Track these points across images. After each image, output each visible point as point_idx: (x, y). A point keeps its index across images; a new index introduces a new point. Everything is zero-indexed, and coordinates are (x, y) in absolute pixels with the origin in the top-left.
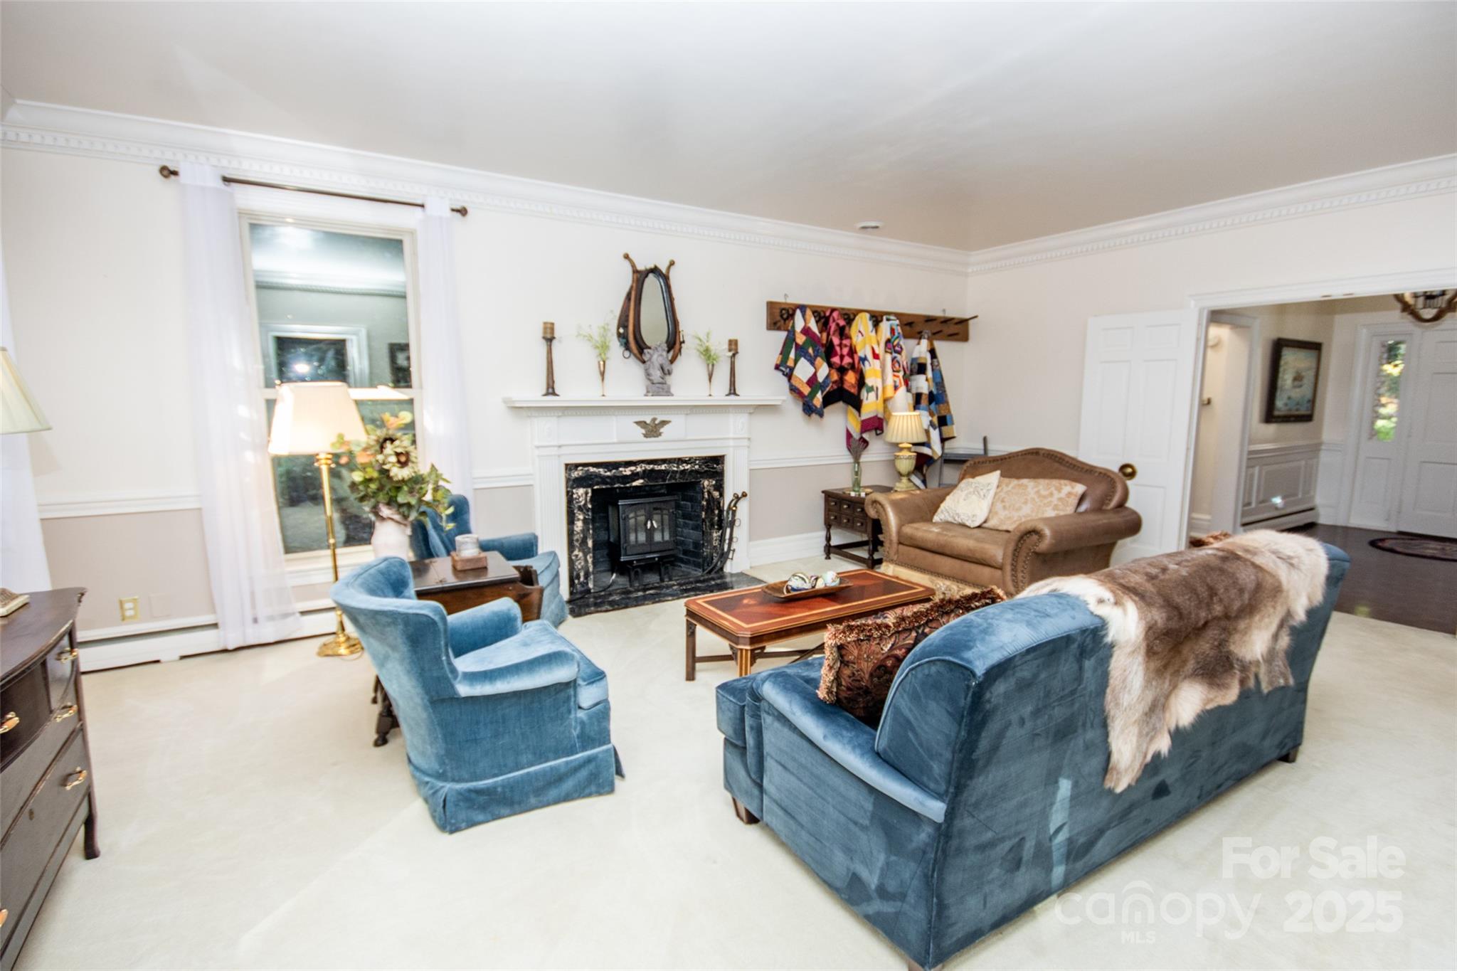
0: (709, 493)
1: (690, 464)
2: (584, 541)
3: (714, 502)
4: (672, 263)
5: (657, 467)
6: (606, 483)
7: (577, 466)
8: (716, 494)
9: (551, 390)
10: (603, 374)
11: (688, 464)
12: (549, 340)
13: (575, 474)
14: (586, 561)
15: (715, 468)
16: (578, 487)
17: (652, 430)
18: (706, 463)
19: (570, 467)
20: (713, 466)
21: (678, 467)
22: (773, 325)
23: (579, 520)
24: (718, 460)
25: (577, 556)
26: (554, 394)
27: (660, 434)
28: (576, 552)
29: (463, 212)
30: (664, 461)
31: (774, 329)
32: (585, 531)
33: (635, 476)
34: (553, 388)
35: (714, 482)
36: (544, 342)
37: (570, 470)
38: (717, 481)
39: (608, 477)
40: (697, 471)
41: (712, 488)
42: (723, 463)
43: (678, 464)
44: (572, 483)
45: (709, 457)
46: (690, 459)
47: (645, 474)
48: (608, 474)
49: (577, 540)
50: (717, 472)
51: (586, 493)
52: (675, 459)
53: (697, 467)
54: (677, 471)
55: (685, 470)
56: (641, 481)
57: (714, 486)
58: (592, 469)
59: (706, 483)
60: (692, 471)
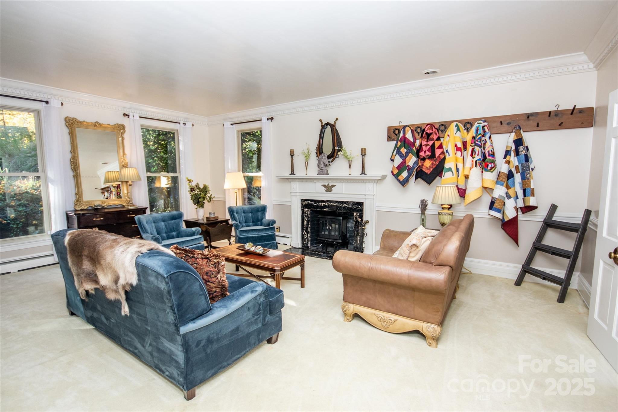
0: (356, 218)
1: (348, 204)
2: (307, 229)
3: (359, 224)
4: (337, 119)
5: (333, 204)
6: (315, 208)
7: (305, 200)
8: (360, 220)
9: (292, 173)
10: (306, 167)
11: (347, 204)
12: (292, 155)
13: (304, 203)
14: (308, 236)
15: (360, 208)
16: (306, 208)
17: (329, 188)
18: (355, 205)
19: (303, 200)
20: (358, 207)
21: (342, 205)
22: (390, 139)
23: (305, 220)
24: (361, 204)
25: (305, 233)
26: (294, 174)
27: (331, 191)
28: (304, 232)
29: (272, 119)
30: (337, 202)
31: (391, 141)
32: (308, 224)
33: (325, 207)
34: (293, 172)
35: (359, 214)
36: (290, 156)
37: (303, 202)
38: (360, 214)
39: (315, 205)
40: (351, 208)
41: (358, 217)
42: (363, 206)
43: (342, 204)
44: (304, 207)
45: (356, 202)
46: (348, 202)
47: (328, 206)
48: (315, 204)
49: (305, 228)
50: (360, 210)
51: (308, 211)
52: (341, 201)
53: (351, 206)
54: (342, 207)
55: (345, 207)
56: (327, 209)
57: (359, 216)
58: (310, 202)
59: (355, 214)
60: (348, 208)
